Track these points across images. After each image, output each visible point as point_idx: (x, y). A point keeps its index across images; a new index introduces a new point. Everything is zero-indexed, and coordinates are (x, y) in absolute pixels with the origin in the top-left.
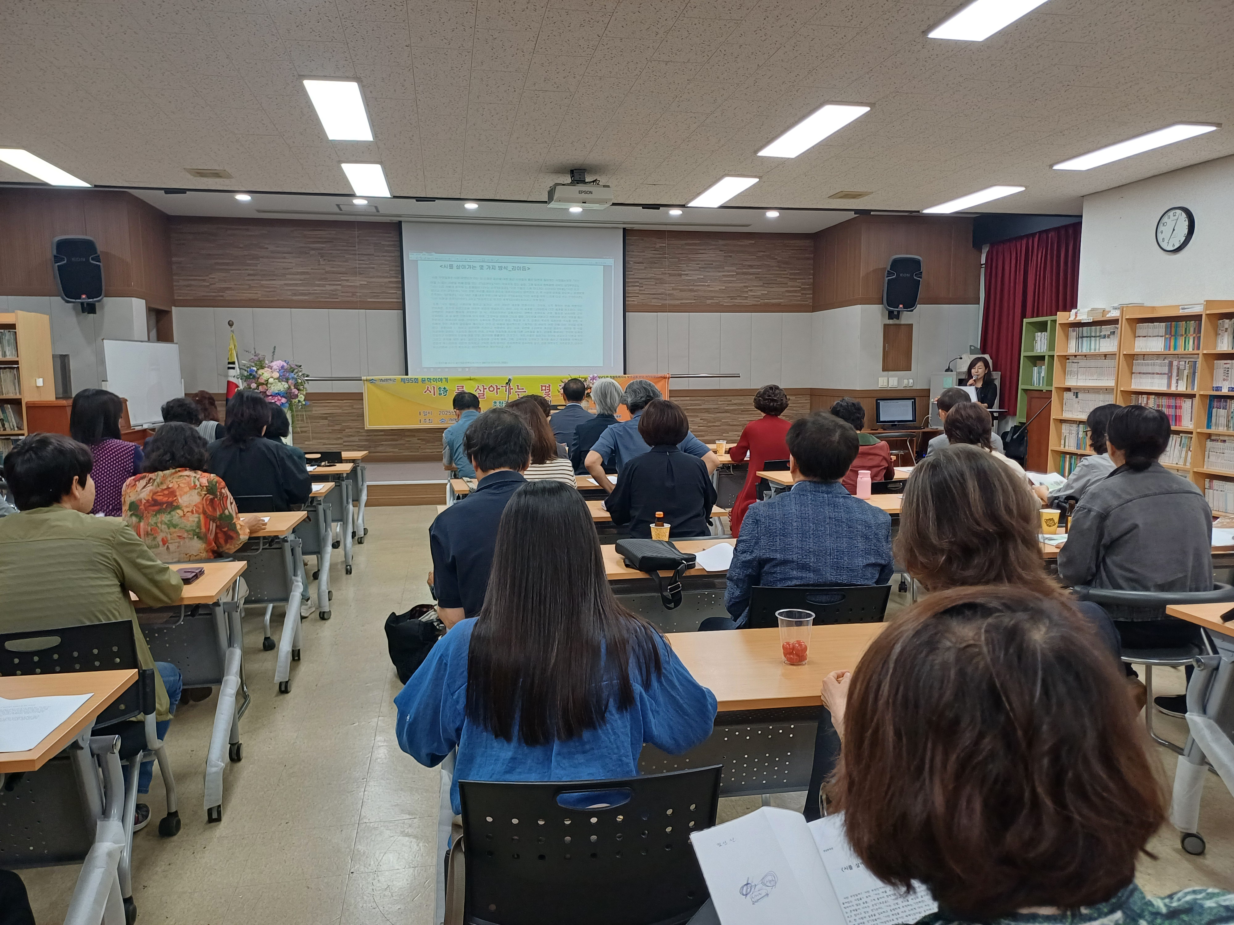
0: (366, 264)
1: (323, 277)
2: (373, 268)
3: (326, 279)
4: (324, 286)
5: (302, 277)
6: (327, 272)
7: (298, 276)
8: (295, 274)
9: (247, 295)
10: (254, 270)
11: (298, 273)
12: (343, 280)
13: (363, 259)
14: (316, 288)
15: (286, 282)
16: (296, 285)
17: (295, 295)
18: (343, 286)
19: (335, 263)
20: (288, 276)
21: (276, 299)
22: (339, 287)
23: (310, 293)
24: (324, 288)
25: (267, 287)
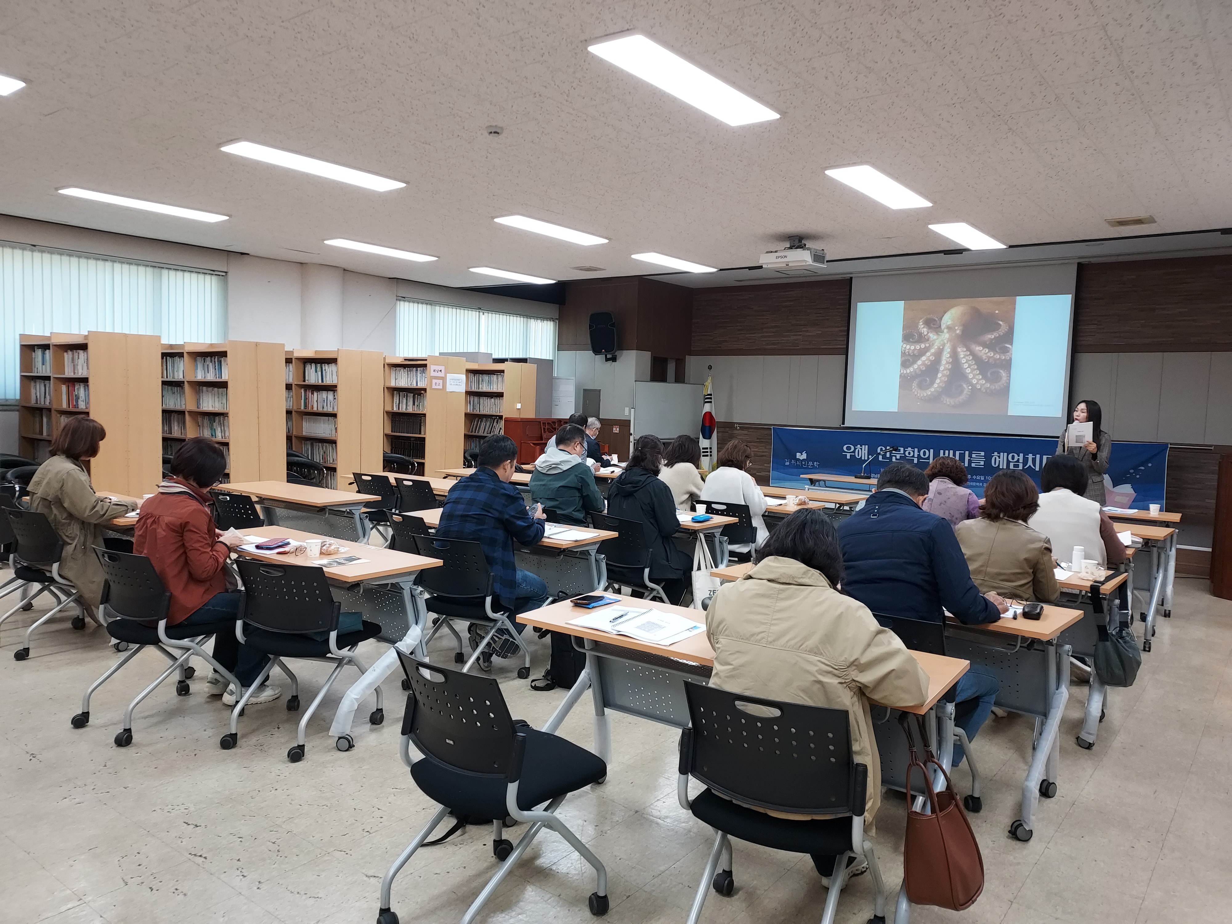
0: (822, 316)
1: (789, 329)
2: (827, 319)
3: (791, 331)
4: (789, 336)
5: (773, 330)
6: (792, 325)
7: (771, 329)
9: (737, 346)
10: (742, 326)
11: (772, 327)
12: (804, 331)
14: (783, 338)
15: (762, 335)
16: (769, 337)
18: (803, 336)
19: (799, 317)
20: (764, 330)
21: (754, 348)
22: (801, 337)
23: (778, 343)
24: (789, 339)
25: (749, 339)
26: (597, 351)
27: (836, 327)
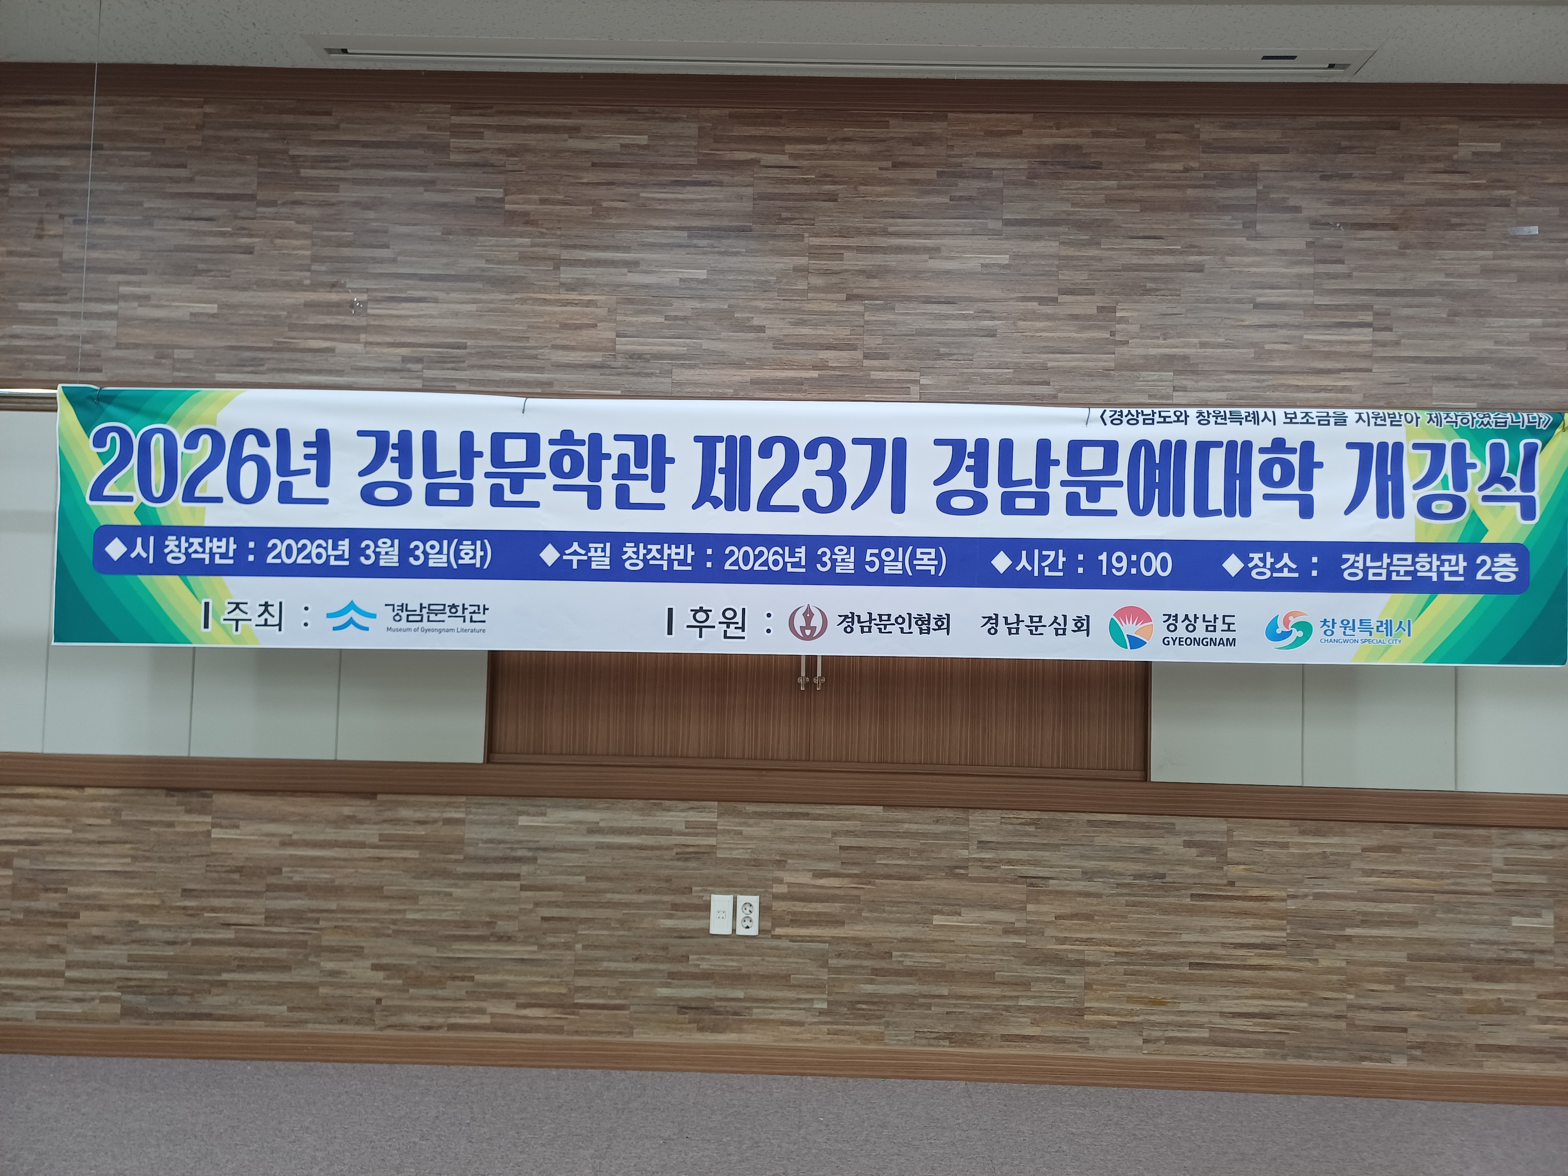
1: (53, 283)
2: (249, 250)
3: (58, 293)
4: (49, 319)
6: (67, 267)
18: (125, 321)
19: (100, 230)
22: (109, 327)
27: (288, 286)
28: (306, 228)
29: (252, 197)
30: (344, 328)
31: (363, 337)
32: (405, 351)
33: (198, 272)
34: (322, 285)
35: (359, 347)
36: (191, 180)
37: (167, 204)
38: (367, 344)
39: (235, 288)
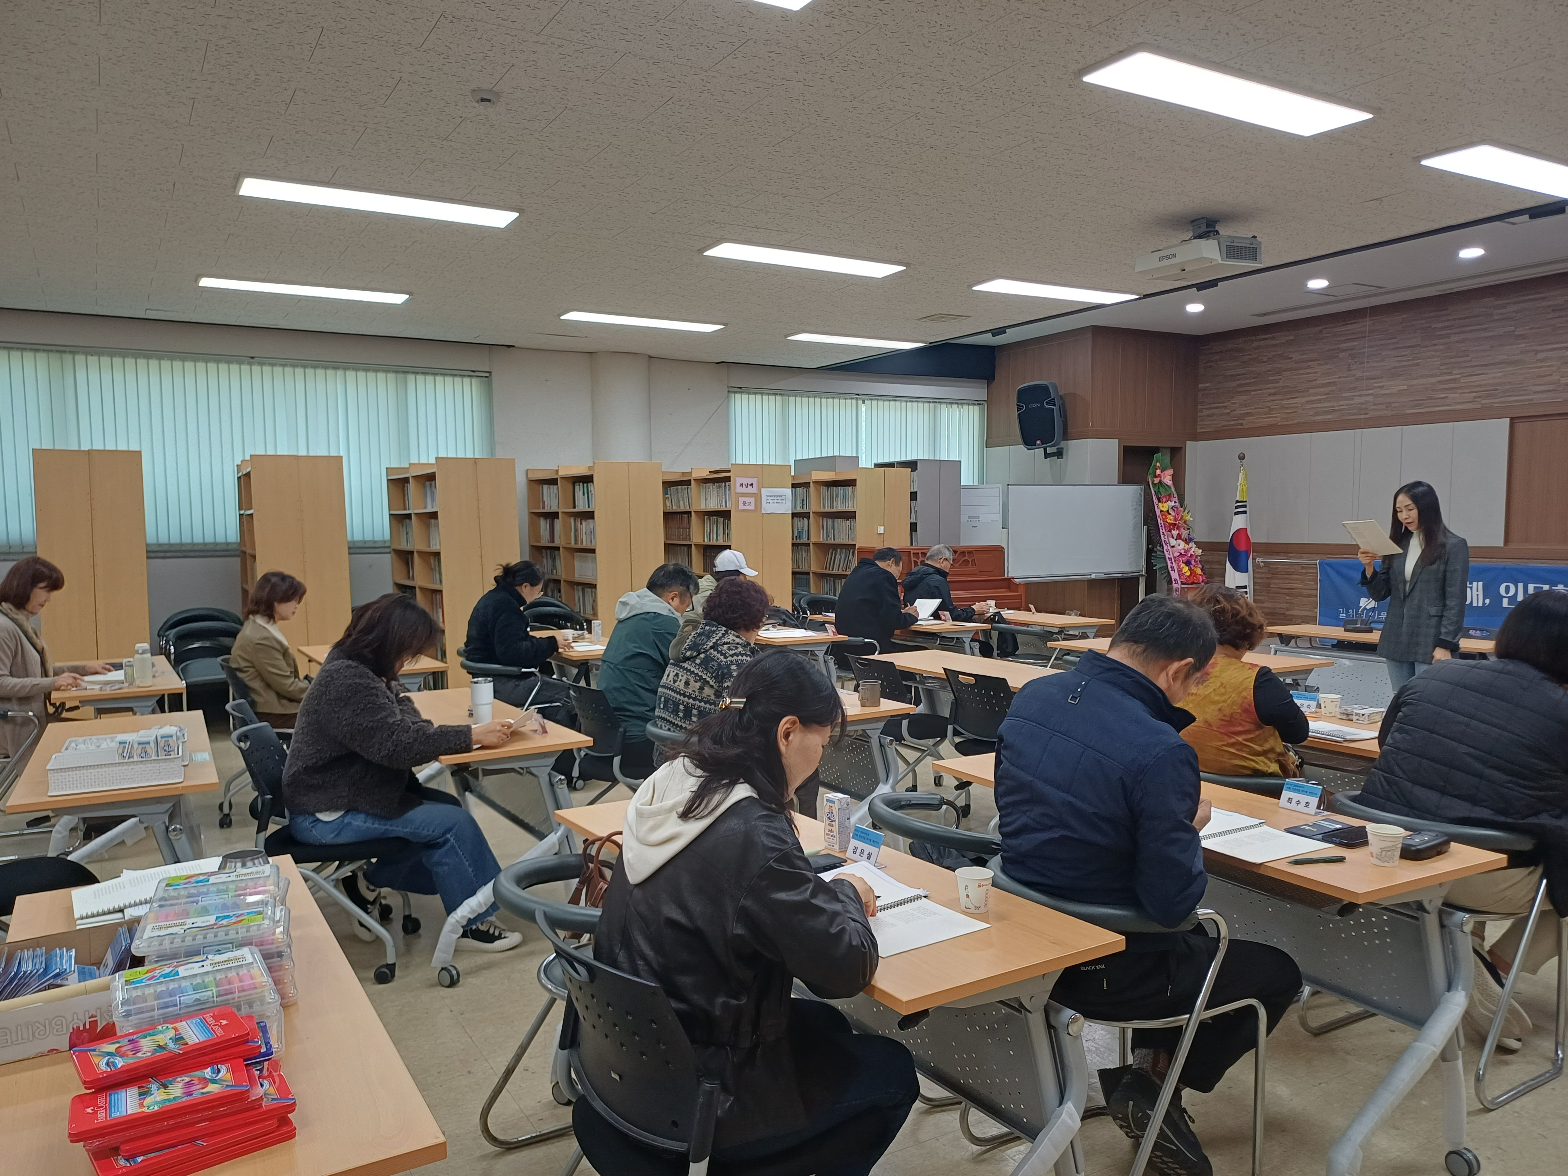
0: (1408, 360)
1: (1352, 386)
2: (1417, 365)
3: (1355, 389)
4: (1352, 398)
5: (1327, 389)
6: (1358, 379)
7: (1323, 390)
8: (1320, 387)
9: (1264, 421)
10: (1275, 388)
11: (1323, 385)
12: (1375, 387)
13: (1404, 353)
14: (1342, 403)
15: (1308, 399)
16: (1320, 401)
17: (1317, 414)
18: (1376, 396)
19: (1368, 365)
20: (1311, 391)
21: (1296, 421)
22: (1371, 398)
23: (1334, 410)
24: (1352, 402)
25: (1287, 408)
26: (1029, 441)
27: (1432, 376)
28: (1438, 354)
29: (1419, 345)
30: (1452, 388)
31: (1459, 391)
32: (1475, 394)
33: (1401, 375)
34: (1444, 374)
35: (1457, 395)
36: (1398, 342)
37: (1389, 353)
38: (1460, 393)
39: (1413, 379)
